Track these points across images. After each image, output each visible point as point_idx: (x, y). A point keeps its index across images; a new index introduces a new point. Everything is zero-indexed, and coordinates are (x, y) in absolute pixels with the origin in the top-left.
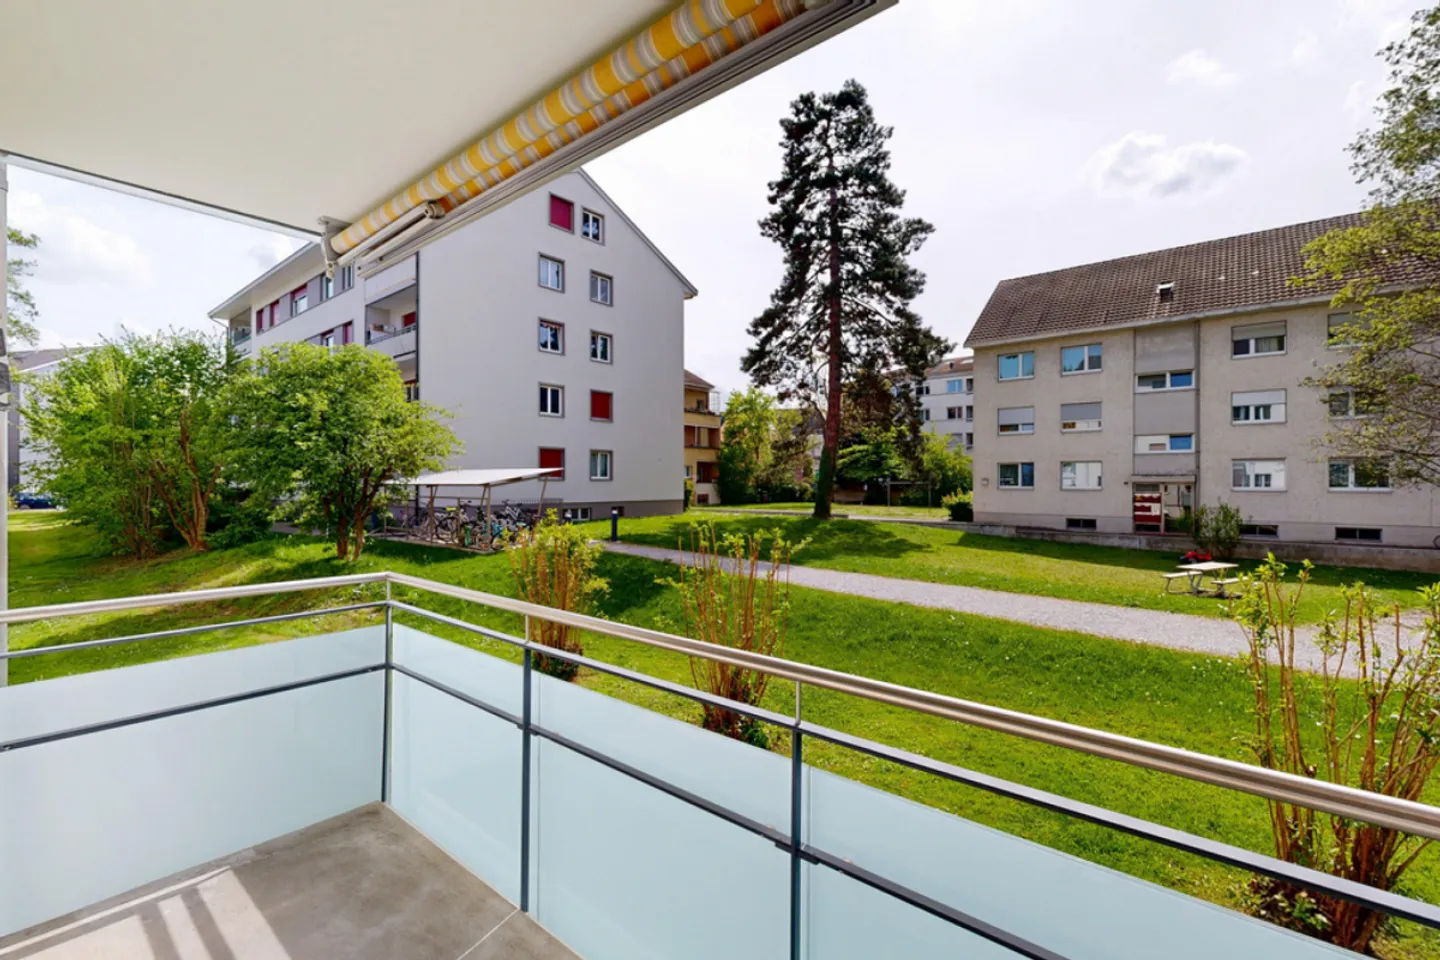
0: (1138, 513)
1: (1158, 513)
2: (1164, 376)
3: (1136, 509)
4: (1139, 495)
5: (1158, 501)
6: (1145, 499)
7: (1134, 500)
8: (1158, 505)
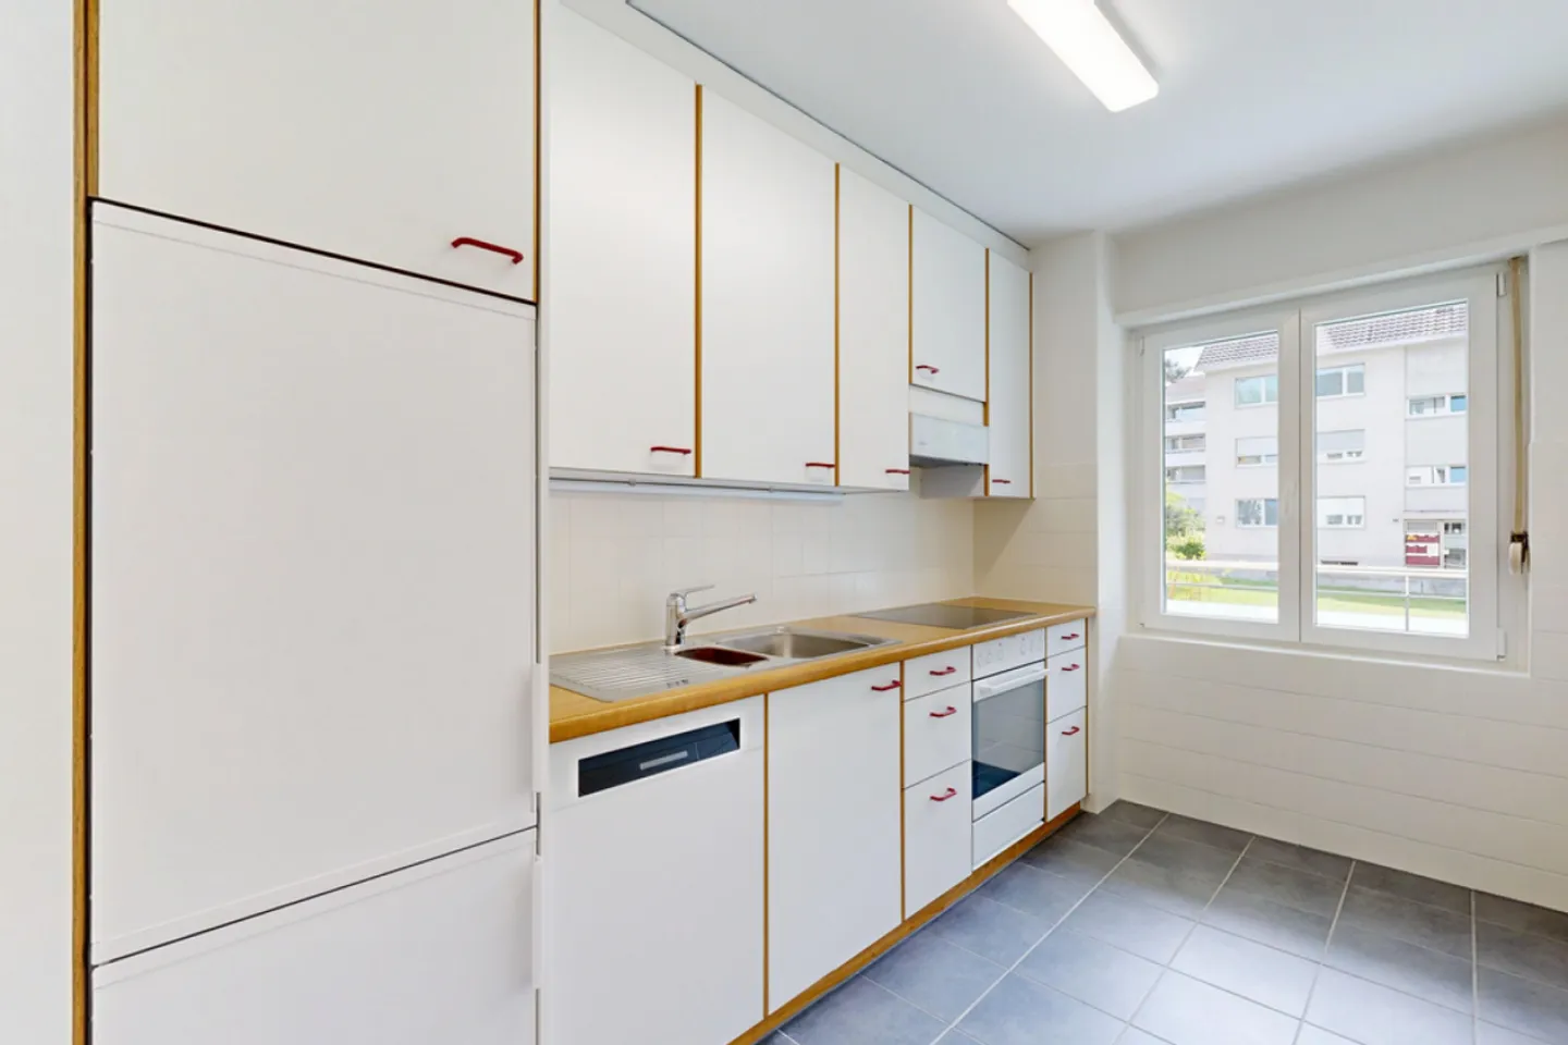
0: (1409, 554)
1: (1436, 555)
2: (1443, 398)
3: (1408, 549)
4: (1411, 534)
5: (1436, 540)
6: (1419, 539)
7: (1406, 541)
8: (1435, 545)
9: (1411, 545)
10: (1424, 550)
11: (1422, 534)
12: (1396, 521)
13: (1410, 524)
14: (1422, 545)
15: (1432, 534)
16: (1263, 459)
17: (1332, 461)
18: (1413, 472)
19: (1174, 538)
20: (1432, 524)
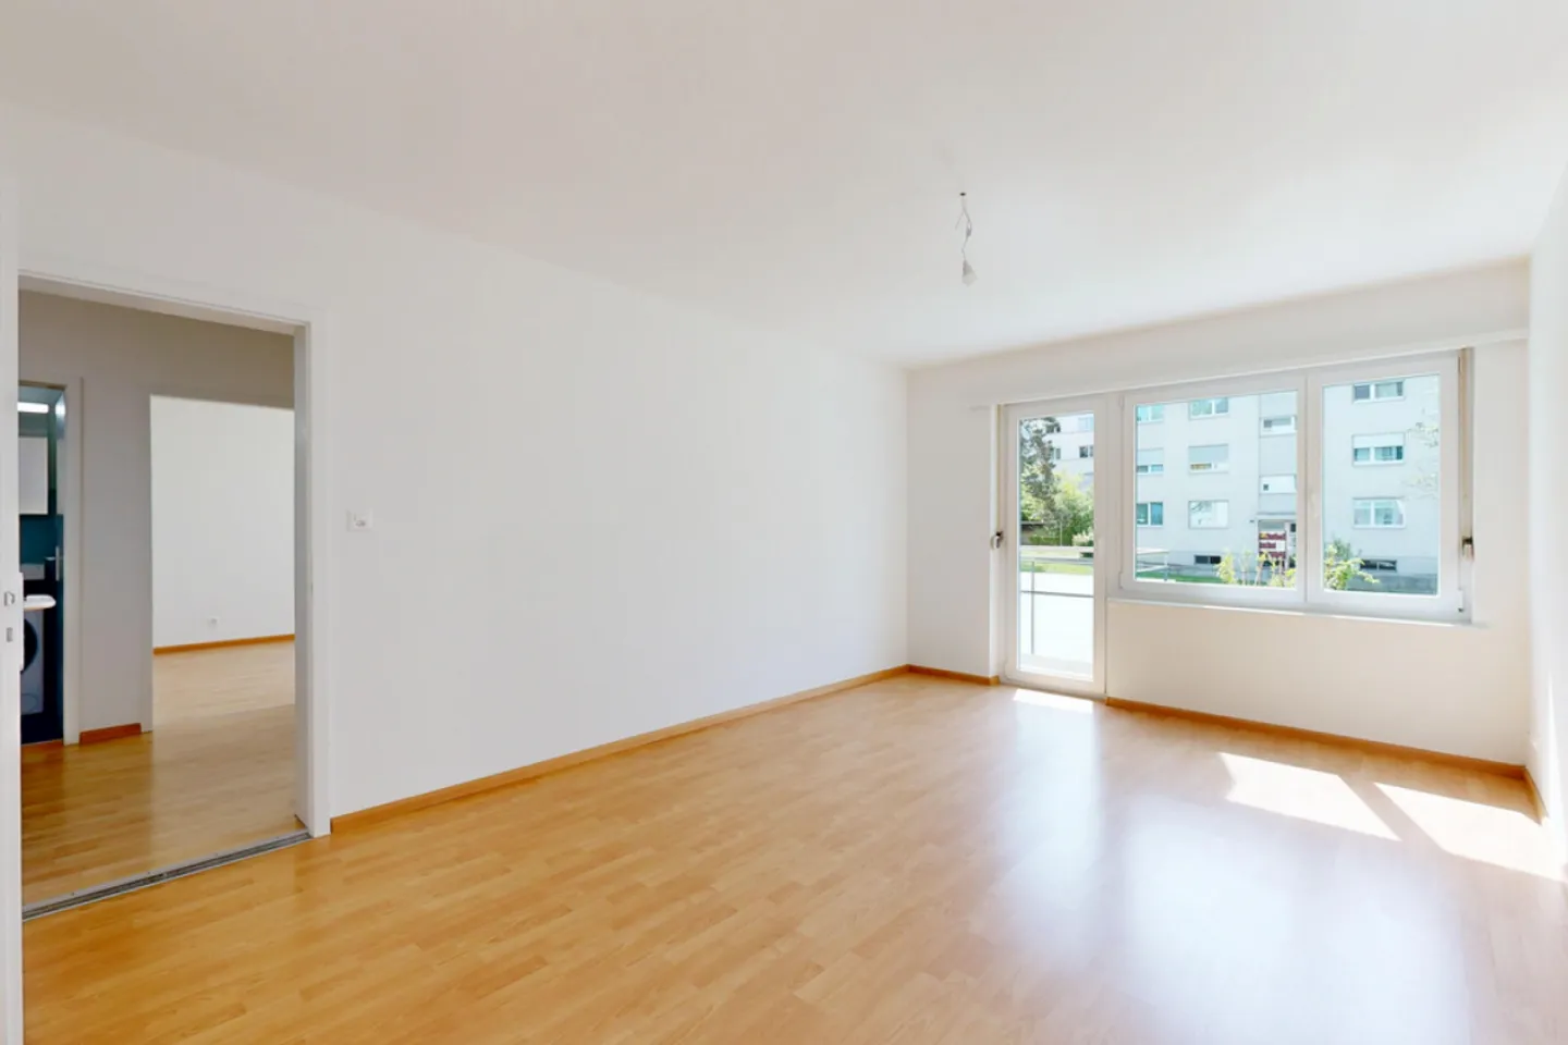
0: (1263, 550)
1: (1283, 550)
3: (1262, 546)
4: (1264, 533)
5: (1283, 537)
6: (1271, 537)
7: (1260, 538)
8: (1283, 542)
9: (1264, 542)
10: (1273, 546)
11: (1272, 533)
12: (1252, 521)
13: (1262, 524)
14: (1272, 542)
15: (1280, 533)
16: (1150, 469)
17: (1196, 471)
18: (1265, 481)
19: (1079, 536)
20: (1279, 525)
